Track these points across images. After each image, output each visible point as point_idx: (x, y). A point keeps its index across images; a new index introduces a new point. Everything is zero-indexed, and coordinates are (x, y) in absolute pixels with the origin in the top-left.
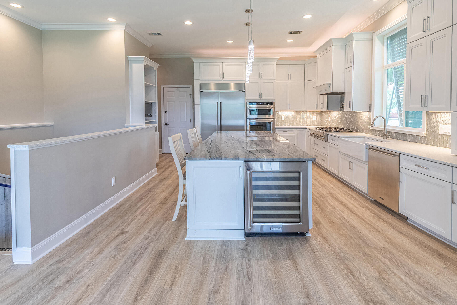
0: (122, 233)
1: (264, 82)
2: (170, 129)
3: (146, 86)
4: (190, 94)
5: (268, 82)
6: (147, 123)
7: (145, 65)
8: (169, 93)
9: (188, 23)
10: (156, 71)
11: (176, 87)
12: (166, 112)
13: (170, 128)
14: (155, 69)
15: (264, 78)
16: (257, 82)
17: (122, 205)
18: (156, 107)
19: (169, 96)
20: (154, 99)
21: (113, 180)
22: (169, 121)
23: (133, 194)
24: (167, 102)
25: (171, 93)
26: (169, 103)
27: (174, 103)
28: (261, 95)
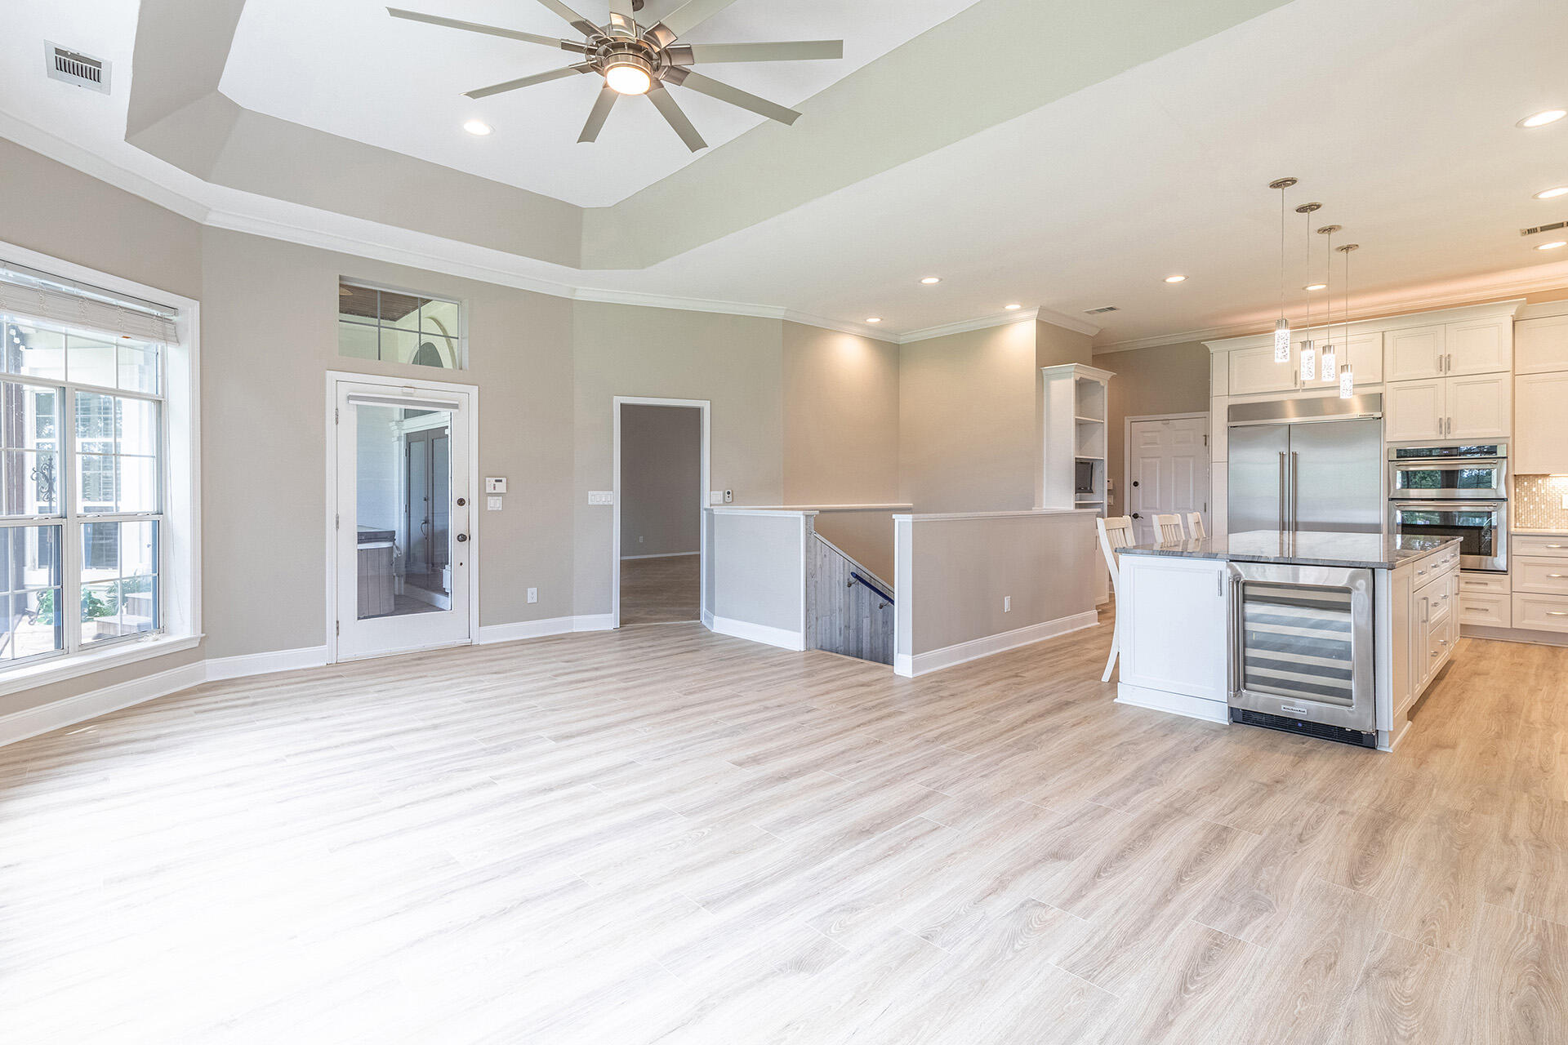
0: (1016, 676)
1: (1459, 384)
2: (1145, 529)
3: (1080, 425)
4: (1205, 436)
5: (1484, 382)
6: (1078, 506)
7: (1078, 379)
8: (1146, 434)
9: (1175, 279)
10: (1106, 387)
11: (1166, 418)
12: (1136, 484)
13: (1145, 526)
14: (1104, 383)
15: (1458, 369)
16: (1432, 386)
17: (1020, 651)
18: (1103, 472)
19: (1146, 444)
20: (1099, 450)
21: (1007, 600)
22: (1144, 508)
23: (1041, 643)
24: (1141, 460)
25: (1149, 435)
26: (1146, 460)
27: (1158, 462)
28: (1445, 425)
